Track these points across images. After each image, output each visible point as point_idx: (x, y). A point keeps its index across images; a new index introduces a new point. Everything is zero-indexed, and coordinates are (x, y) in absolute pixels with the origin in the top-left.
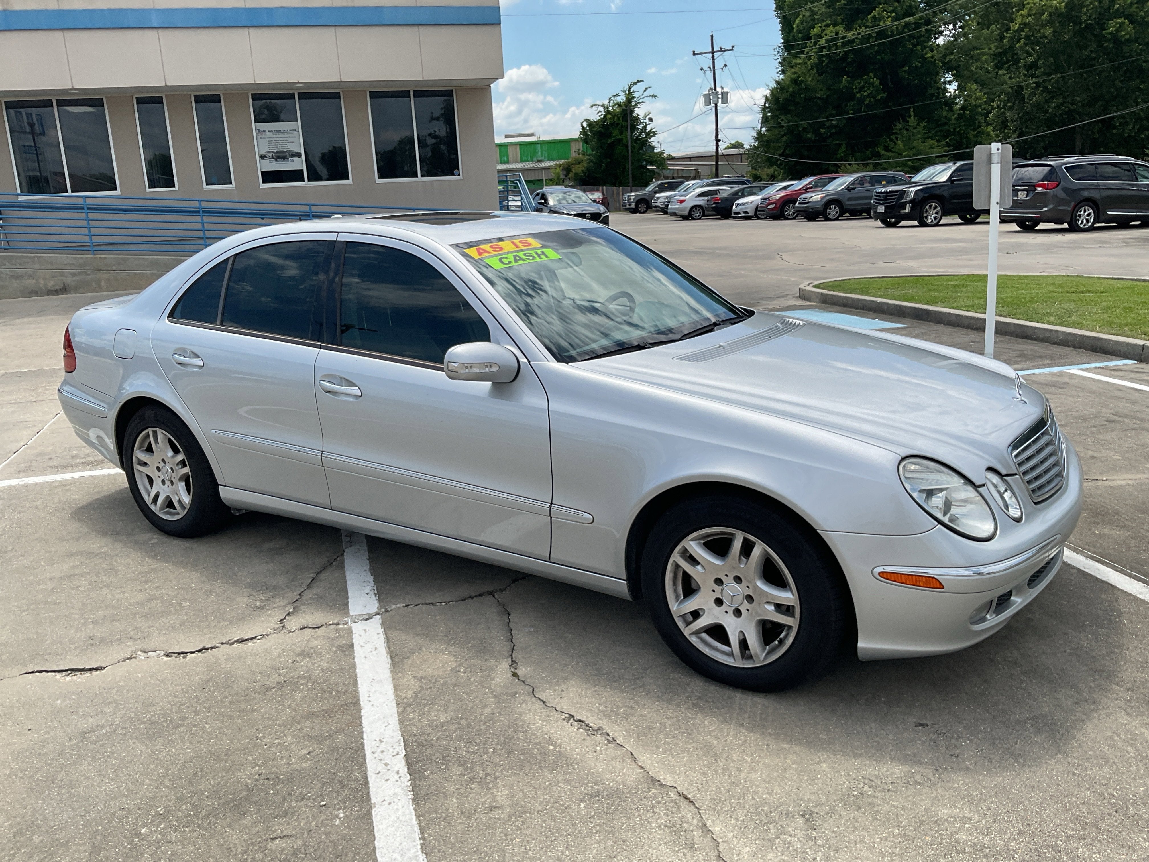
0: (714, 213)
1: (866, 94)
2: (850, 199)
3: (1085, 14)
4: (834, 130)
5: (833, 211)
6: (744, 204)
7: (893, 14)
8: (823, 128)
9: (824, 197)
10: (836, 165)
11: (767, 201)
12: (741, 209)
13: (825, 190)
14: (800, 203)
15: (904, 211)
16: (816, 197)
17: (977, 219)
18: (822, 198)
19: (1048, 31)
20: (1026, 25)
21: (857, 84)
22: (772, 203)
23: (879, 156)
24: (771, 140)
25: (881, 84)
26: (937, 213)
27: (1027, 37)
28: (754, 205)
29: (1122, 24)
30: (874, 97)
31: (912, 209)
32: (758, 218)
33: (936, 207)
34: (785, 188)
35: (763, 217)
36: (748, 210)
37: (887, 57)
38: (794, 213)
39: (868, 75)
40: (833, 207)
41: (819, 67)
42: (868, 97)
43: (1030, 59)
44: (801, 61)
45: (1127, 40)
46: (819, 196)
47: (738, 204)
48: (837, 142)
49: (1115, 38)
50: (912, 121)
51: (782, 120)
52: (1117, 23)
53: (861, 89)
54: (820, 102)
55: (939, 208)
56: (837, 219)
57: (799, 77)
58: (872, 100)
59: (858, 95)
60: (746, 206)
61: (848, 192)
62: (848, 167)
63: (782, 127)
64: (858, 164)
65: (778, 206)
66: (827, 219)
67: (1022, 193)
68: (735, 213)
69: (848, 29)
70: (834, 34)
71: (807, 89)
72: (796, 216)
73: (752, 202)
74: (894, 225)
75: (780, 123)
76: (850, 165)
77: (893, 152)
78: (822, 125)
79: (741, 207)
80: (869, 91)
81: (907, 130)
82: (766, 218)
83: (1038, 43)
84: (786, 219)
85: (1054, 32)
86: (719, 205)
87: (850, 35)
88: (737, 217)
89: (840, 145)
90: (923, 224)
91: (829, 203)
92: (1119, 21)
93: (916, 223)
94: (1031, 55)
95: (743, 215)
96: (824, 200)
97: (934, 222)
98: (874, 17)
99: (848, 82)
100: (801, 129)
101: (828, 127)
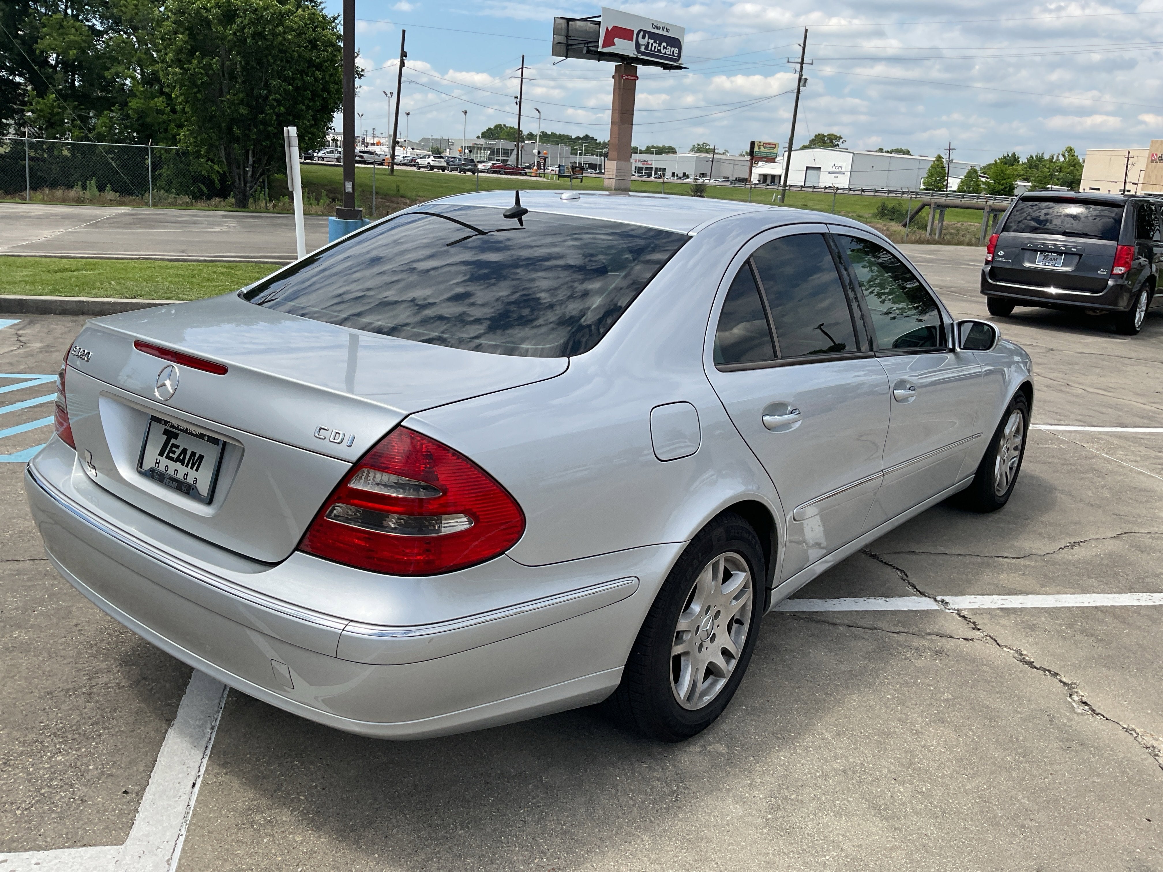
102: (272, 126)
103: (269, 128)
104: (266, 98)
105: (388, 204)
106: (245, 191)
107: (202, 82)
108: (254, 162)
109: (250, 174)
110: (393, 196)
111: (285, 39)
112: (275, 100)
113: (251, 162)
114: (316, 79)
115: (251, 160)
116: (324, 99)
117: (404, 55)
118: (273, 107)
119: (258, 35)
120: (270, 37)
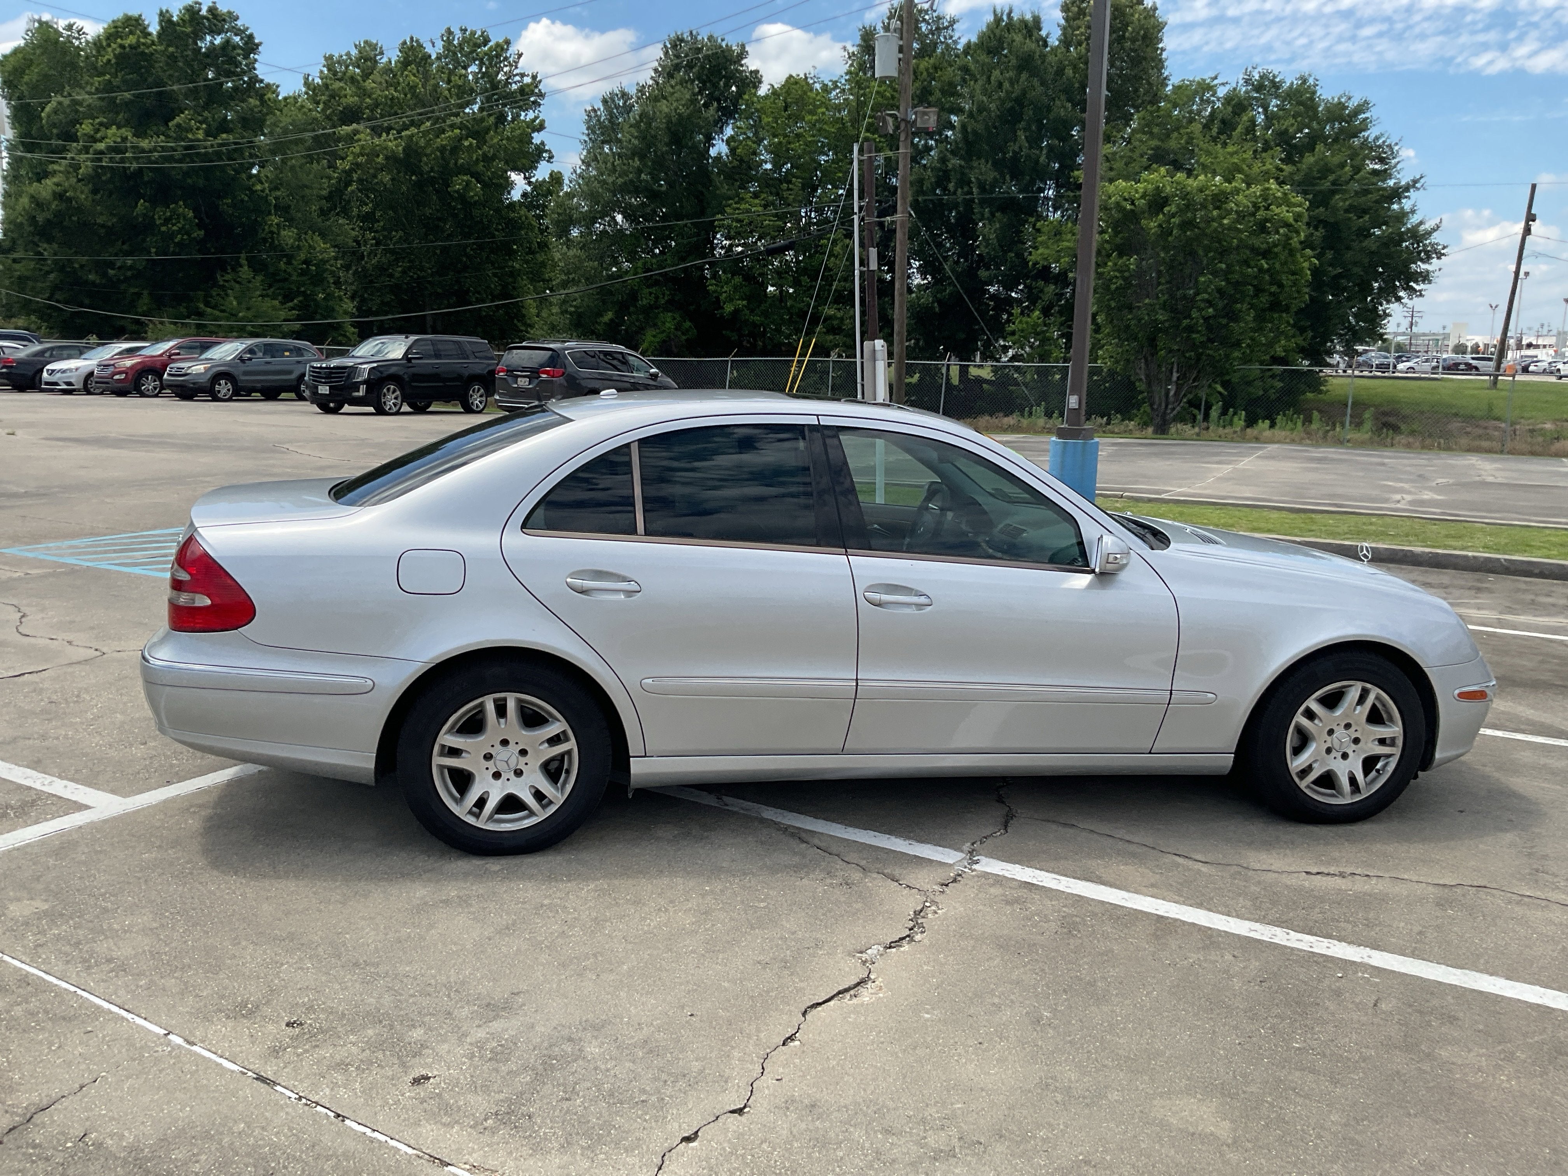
0: (5, 381)
1: (175, 228)
2: (246, 373)
3: (426, 164)
4: (129, 273)
5: (224, 387)
6: (64, 371)
7: (204, 126)
8: (113, 269)
9: (210, 368)
10: (138, 322)
11: (111, 369)
12: (60, 378)
13: (207, 359)
14: (169, 375)
15: (356, 394)
16: (197, 368)
17: (429, 406)
18: (207, 370)
19: (386, 178)
20: (358, 165)
21: (160, 214)
22: (120, 373)
23: (200, 315)
24: (28, 278)
25: (195, 217)
26: (396, 398)
27: (360, 181)
28: (84, 372)
29: (468, 183)
30: (189, 234)
31: (368, 391)
32: (89, 393)
33: (394, 392)
34: (131, 351)
35: (97, 391)
36: (72, 380)
37: (201, 182)
38: (155, 388)
39: (176, 203)
40: (223, 382)
41: (95, 181)
42: (179, 231)
43: (366, 209)
44: (62, 169)
45: (475, 202)
46: (202, 367)
47: (53, 371)
48: (136, 290)
49: (462, 197)
50: (245, 272)
51: (45, 250)
52: (463, 181)
53: (167, 221)
54: (102, 231)
55: (398, 393)
56: (230, 400)
57: (66, 192)
58: (185, 237)
59: (163, 229)
60: (68, 374)
61: (241, 364)
62: (159, 326)
63: (45, 260)
64: (175, 324)
65: (130, 377)
66: (216, 399)
67: (524, 380)
68: (47, 383)
69: (140, 133)
70: (119, 140)
71: (79, 210)
72: (160, 392)
73: (77, 369)
74: (335, 411)
75: (42, 254)
76: (162, 323)
77: (223, 311)
78: (111, 265)
79: (59, 375)
80: (179, 225)
81: (238, 282)
82: (101, 393)
83: (374, 191)
84: (143, 395)
85: (393, 179)
86: (13, 371)
87: (145, 144)
88: (52, 388)
89: (139, 295)
90: (381, 411)
91: (218, 377)
92: (465, 178)
93: (371, 409)
94: (367, 205)
95: (65, 387)
96: (211, 373)
97: (394, 410)
98: (178, 126)
99: (146, 208)
100: (76, 266)
101: (119, 268)
102: (1198, 332)
103: (1194, 336)
104: (1192, 300)
105: (1468, 429)
106: (1165, 413)
107: (1117, 288)
108: (1178, 378)
109: (1172, 393)
110: (1482, 418)
111: (1221, 225)
112: (1203, 300)
113: (1174, 378)
114: (1261, 270)
115: (1175, 376)
116: (1272, 294)
117: (1531, 218)
118: (1200, 310)
119: (1187, 225)
120: (1202, 225)
